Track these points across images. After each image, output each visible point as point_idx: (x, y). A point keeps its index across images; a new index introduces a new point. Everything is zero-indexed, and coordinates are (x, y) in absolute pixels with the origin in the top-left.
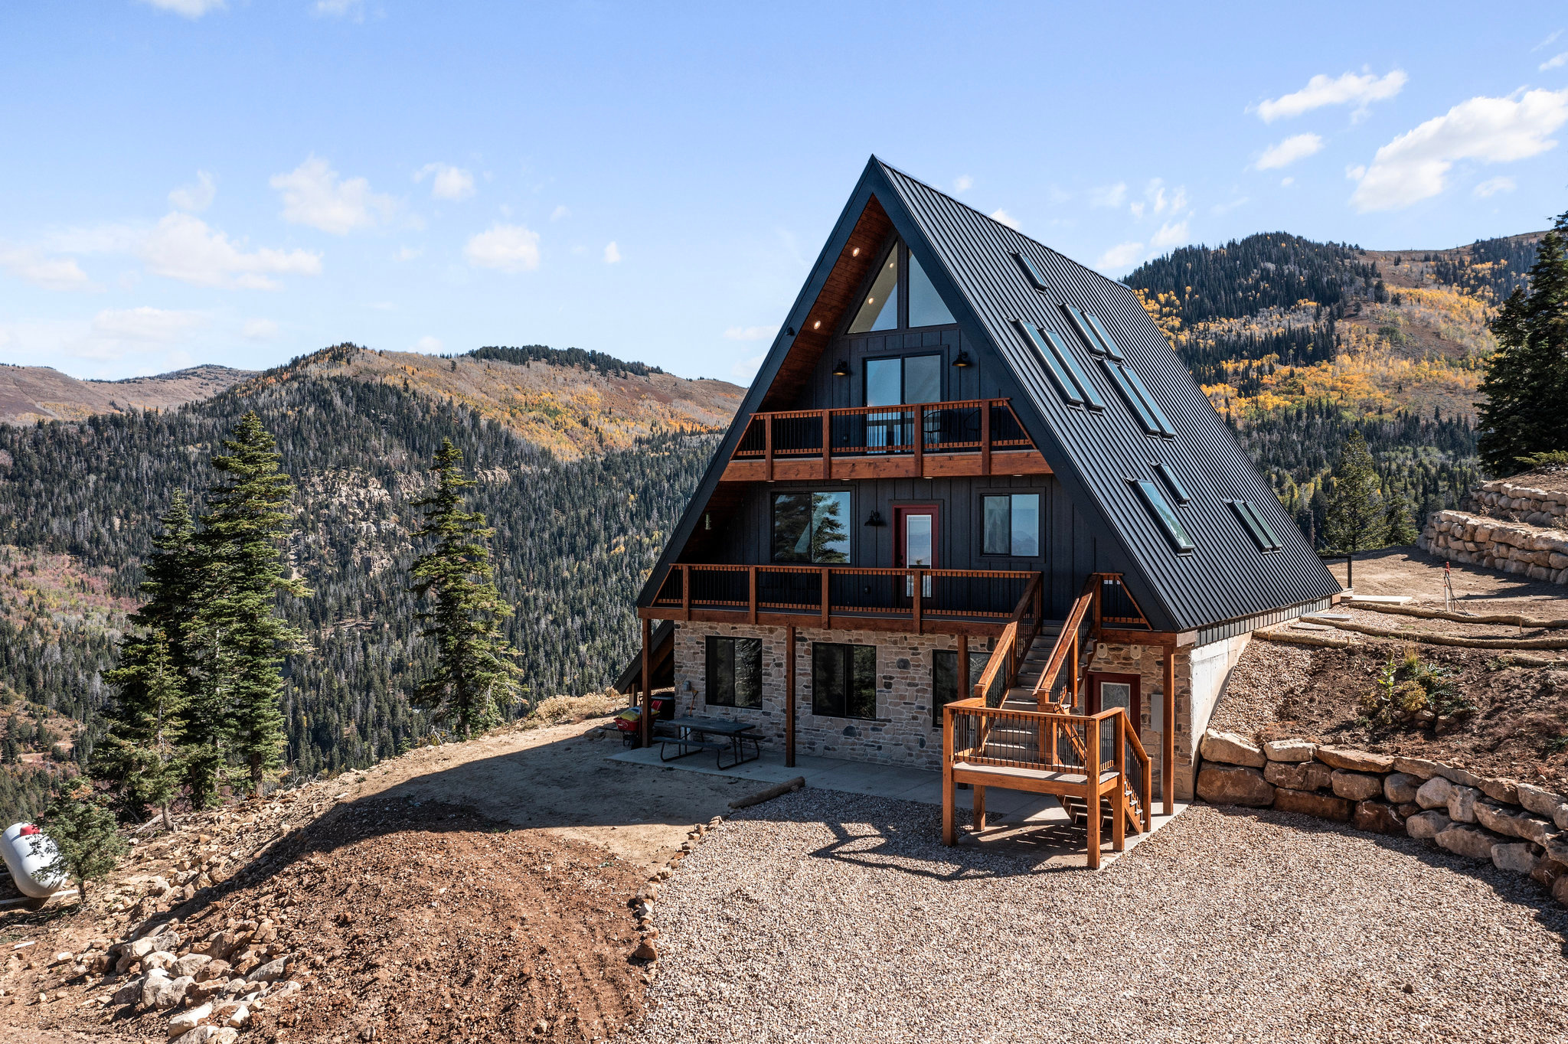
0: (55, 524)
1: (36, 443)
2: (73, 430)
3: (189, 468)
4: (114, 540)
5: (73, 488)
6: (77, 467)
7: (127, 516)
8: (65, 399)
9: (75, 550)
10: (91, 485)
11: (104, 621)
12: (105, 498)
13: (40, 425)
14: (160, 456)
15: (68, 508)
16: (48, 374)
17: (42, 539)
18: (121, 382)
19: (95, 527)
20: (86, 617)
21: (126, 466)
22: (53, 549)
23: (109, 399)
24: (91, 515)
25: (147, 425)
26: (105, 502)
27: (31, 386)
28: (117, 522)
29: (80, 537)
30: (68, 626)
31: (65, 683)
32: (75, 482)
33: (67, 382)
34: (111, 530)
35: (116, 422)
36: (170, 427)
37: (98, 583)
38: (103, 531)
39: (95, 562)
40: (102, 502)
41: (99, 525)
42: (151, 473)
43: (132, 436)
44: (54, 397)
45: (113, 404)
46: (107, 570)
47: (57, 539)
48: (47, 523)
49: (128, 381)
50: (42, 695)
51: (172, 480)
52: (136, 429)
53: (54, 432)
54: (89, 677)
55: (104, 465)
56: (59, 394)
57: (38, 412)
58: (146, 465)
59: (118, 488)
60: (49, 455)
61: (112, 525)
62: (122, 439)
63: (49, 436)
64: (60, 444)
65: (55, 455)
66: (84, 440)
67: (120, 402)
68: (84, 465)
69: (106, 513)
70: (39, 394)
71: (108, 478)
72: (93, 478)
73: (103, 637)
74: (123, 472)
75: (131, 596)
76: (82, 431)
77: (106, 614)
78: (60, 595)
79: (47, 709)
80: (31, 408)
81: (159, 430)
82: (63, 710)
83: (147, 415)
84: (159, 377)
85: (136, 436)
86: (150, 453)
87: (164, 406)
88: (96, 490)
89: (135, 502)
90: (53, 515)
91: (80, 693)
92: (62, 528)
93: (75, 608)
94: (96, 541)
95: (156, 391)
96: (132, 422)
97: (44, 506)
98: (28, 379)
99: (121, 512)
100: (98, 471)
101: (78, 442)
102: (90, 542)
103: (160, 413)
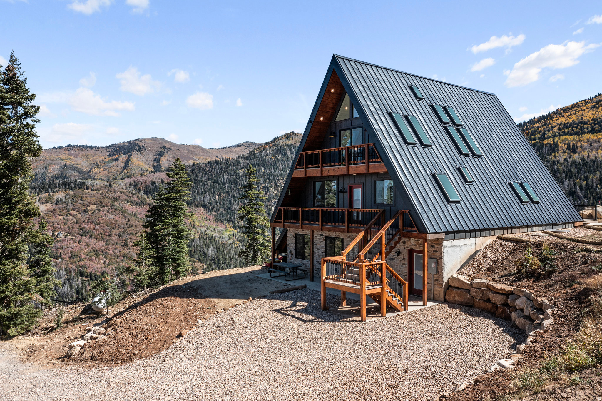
0: (198, 198)
1: (192, 170)
2: (204, 166)
3: (240, 178)
4: (216, 203)
5: (203, 185)
6: (205, 178)
7: (220, 195)
8: (202, 155)
9: (204, 206)
10: (209, 184)
11: (213, 231)
12: (213, 189)
13: (194, 164)
14: (230, 174)
15: (202, 192)
16: (197, 147)
17: (194, 203)
18: (219, 149)
19: (210, 198)
20: (207, 229)
21: (220, 178)
22: (197, 206)
23: (216, 155)
24: (209, 194)
25: (227, 163)
26: (213, 190)
27: (192, 151)
28: (217, 197)
29: (206, 202)
30: (202, 232)
31: (200, 251)
32: (204, 183)
33: (203, 149)
34: (215, 200)
35: (217, 162)
36: (234, 164)
37: (211, 218)
38: (213, 200)
39: (210, 211)
40: (212, 190)
41: (211, 198)
42: (228, 180)
43: (222, 167)
44: (199, 155)
45: (217, 156)
46: (214, 213)
47: (199, 203)
48: (196, 197)
49: (222, 148)
50: (193, 255)
51: (234, 182)
52: (223, 165)
53: (198, 166)
54: (208, 249)
55: (213, 177)
56: (200, 154)
57: (194, 160)
58: (226, 177)
59: (217, 185)
60: (196, 174)
61: (215, 198)
62: (219, 168)
63: (197, 168)
64: (200, 170)
65: (198, 174)
66: (207, 169)
67: (219, 156)
68: (207, 177)
69: (214, 193)
70: (194, 154)
71: (214, 182)
72: (210, 182)
73: (212, 236)
74: (219, 179)
75: (221, 222)
76: (206, 166)
77: (213, 228)
78: (200, 222)
79: (195, 260)
80: (192, 159)
81: (230, 165)
82: (199, 260)
83: (227, 160)
84: (231, 146)
85: (223, 167)
86: (227, 173)
87: (232, 156)
88: (211, 186)
89: (223, 190)
90: (198, 194)
91: (205, 254)
92: (200, 198)
93: (204, 226)
94: (210, 203)
95: (230, 151)
96: (222, 162)
97: (195, 192)
98: (191, 149)
99: (218, 193)
100: (211, 179)
101: (205, 170)
102: (209, 204)
103: (231, 159)
